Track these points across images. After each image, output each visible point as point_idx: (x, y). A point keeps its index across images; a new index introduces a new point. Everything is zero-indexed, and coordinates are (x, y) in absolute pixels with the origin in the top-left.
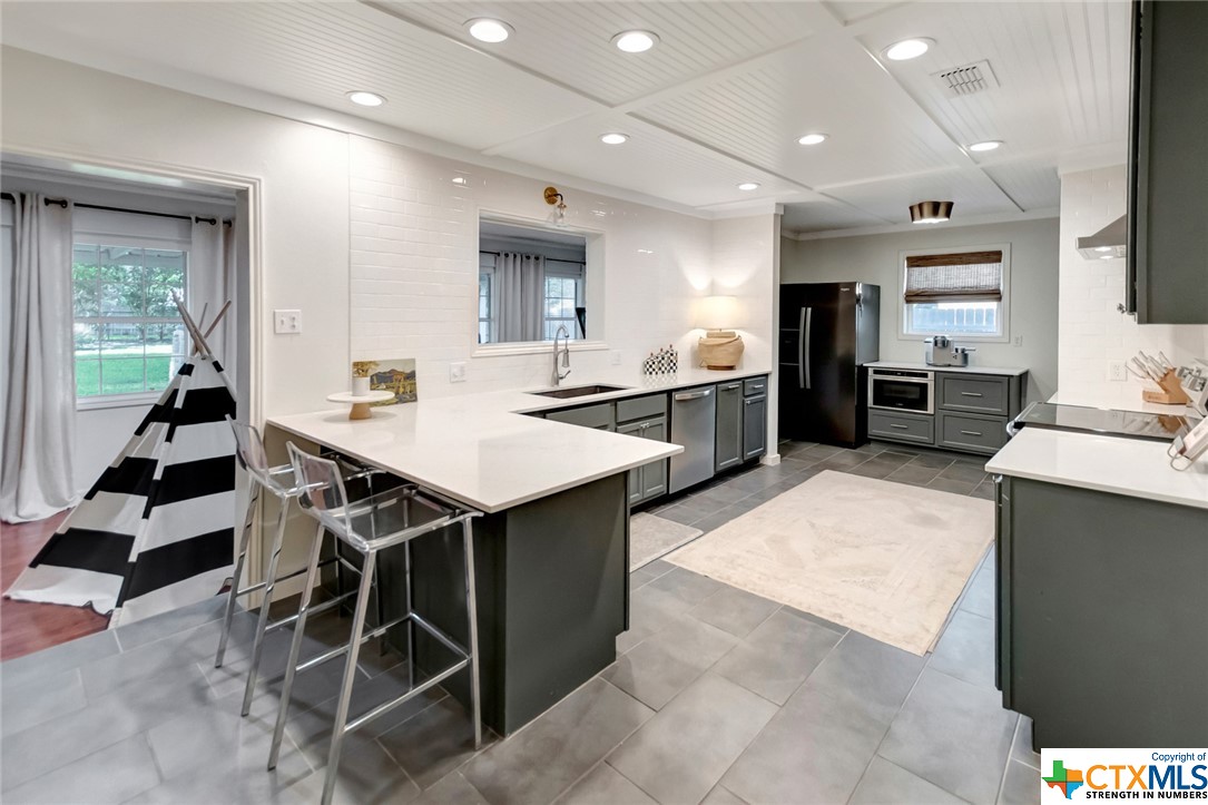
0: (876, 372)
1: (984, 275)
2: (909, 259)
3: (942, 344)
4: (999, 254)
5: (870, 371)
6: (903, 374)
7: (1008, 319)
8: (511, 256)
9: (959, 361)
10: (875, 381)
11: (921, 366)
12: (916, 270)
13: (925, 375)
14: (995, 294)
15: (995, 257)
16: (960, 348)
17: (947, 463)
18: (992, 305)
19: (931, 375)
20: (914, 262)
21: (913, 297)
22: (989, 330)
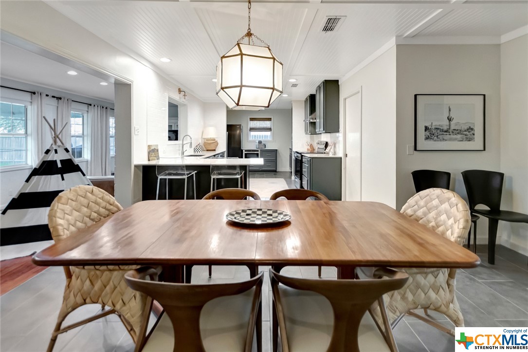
0: (245, 151)
1: (267, 124)
2: (250, 118)
3: (260, 142)
4: (271, 119)
5: (244, 151)
6: (253, 151)
7: (273, 136)
8: (96, 106)
9: (264, 147)
10: (245, 154)
11: (255, 149)
12: (252, 122)
13: (258, 151)
14: (270, 129)
15: (270, 119)
16: (264, 143)
17: (264, 174)
18: (268, 133)
19: (259, 151)
20: (252, 119)
21: (252, 129)
22: (269, 139)
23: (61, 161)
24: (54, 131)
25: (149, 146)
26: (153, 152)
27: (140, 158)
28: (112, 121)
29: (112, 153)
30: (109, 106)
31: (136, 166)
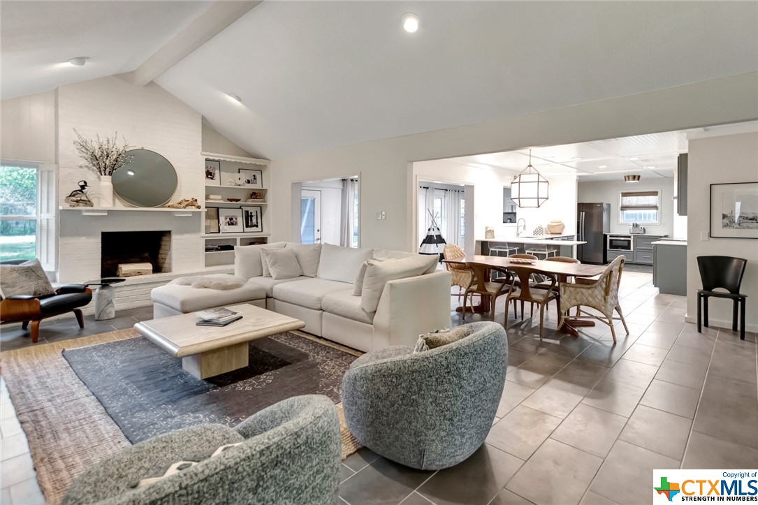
0: (611, 236)
1: (651, 200)
2: (622, 193)
3: (636, 226)
4: (657, 192)
5: (608, 236)
6: (621, 237)
7: (661, 216)
8: (451, 191)
9: (642, 232)
10: (610, 240)
11: (627, 234)
12: (625, 198)
13: (630, 237)
14: (655, 207)
15: (655, 193)
16: (643, 227)
18: (654, 211)
19: (632, 237)
20: (625, 195)
21: (624, 208)
22: (653, 221)
23: (436, 236)
24: (433, 217)
25: (486, 228)
26: (489, 232)
27: (480, 236)
28: (462, 202)
29: (463, 233)
30: (461, 190)
31: (477, 241)
